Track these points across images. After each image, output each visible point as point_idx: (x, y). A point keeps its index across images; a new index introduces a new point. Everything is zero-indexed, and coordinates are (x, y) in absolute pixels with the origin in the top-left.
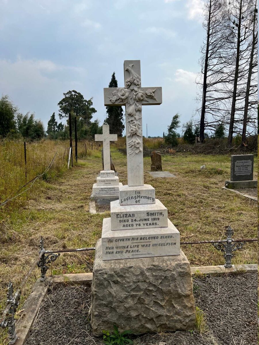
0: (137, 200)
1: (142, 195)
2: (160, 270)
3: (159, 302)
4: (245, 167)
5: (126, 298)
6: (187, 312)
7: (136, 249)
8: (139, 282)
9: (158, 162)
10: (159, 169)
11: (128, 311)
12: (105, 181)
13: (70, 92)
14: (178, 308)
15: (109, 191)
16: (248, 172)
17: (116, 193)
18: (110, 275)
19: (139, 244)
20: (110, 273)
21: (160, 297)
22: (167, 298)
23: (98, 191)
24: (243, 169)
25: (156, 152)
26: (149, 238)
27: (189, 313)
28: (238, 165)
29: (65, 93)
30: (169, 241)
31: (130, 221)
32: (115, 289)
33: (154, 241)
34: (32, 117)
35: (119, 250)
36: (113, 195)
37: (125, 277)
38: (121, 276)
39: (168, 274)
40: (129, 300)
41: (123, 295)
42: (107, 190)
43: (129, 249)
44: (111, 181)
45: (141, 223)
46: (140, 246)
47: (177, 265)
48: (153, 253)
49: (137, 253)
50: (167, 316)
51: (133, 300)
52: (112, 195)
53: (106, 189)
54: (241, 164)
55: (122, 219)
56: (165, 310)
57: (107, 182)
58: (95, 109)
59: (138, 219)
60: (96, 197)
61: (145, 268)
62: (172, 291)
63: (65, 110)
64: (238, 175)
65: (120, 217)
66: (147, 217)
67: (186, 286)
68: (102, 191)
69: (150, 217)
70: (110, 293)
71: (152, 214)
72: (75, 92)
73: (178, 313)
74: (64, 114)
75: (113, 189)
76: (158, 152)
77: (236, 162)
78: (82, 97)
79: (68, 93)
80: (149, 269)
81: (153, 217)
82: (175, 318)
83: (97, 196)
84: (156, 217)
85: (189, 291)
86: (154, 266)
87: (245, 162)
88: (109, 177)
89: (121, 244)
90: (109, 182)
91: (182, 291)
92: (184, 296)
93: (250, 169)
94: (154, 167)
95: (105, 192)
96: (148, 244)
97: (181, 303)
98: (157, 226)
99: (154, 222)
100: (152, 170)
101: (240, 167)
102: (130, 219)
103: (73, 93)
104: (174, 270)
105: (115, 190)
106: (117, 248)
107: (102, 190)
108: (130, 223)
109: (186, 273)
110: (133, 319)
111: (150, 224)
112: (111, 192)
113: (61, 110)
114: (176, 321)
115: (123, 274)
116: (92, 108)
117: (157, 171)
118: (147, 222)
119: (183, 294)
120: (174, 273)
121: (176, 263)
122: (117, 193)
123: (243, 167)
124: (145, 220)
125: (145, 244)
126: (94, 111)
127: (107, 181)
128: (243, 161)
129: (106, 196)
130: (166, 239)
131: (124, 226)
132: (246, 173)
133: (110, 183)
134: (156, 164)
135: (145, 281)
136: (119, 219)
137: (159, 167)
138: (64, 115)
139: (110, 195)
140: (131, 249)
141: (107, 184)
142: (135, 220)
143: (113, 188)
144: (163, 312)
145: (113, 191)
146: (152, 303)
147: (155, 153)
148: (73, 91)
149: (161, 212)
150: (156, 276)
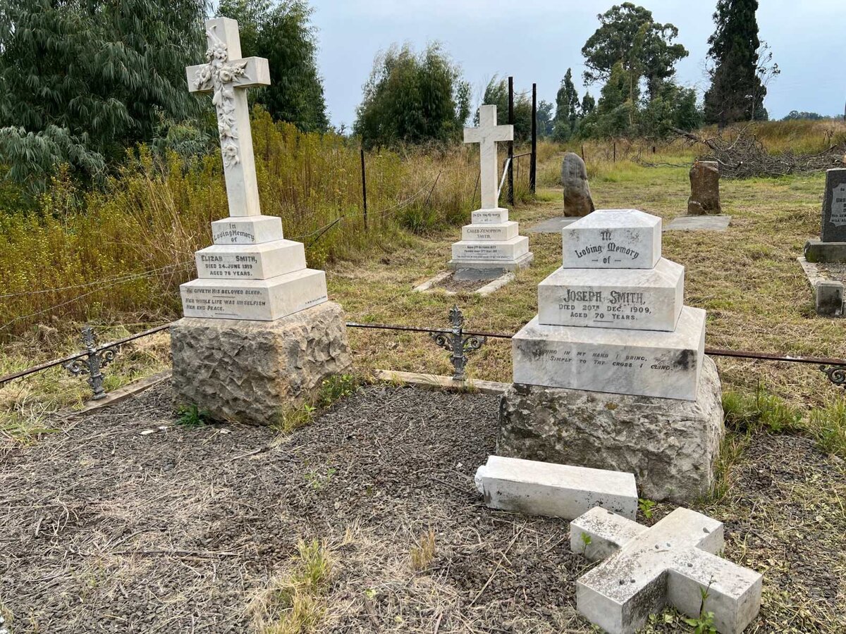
0: (234, 237)
1: (239, 229)
2: (239, 336)
3: (235, 380)
5: (200, 367)
6: (270, 401)
7: (218, 305)
8: (213, 349)
9: (707, 191)
10: (711, 209)
11: (203, 385)
12: (478, 231)
13: (615, 9)
14: (259, 393)
15: (483, 252)
17: (498, 259)
18: (183, 334)
19: (221, 299)
20: (183, 332)
21: (237, 374)
22: (245, 377)
23: (463, 251)
25: (706, 165)
26: (232, 292)
27: (272, 403)
28: (843, 197)
29: (602, 14)
30: (256, 298)
31: (218, 266)
32: (188, 353)
33: (239, 298)
35: (200, 305)
36: (492, 262)
37: (199, 340)
38: (194, 338)
39: (246, 343)
40: (203, 371)
41: (197, 363)
42: (480, 249)
43: (211, 305)
44: (491, 231)
45: (232, 270)
46: (223, 302)
47: (260, 333)
48: (239, 314)
49: (220, 312)
50: (244, 401)
51: (208, 371)
52: (488, 262)
53: (478, 249)
55: (208, 263)
56: (243, 393)
57: (482, 234)
58: (683, 48)
59: (226, 265)
60: (458, 263)
61: (221, 331)
62: (249, 368)
63: (600, 61)
65: (206, 260)
66: (237, 263)
67: (271, 364)
68: (470, 251)
69: (240, 263)
70: (183, 359)
71: (243, 259)
72: (630, 6)
73: (257, 400)
74: (598, 72)
75: (492, 250)
76: (711, 165)
77: (839, 188)
78: (647, 15)
79: (607, 15)
80: (225, 334)
81: (245, 263)
82: (255, 406)
83: (460, 262)
84: (248, 263)
85: (275, 372)
86: (233, 330)
88: (489, 222)
89: (202, 296)
90: (487, 234)
91: (263, 370)
92: (266, 377)
94: (697, 205)
95: (474, 254)
96: (232, 300)
97: (262, 387)
98: (251, 277)
99: (247, 270)
100: (691, 213)
102: (217, 263)
103: (625, 11)
104: (254, 338)
105: (495, 251)
106: (198, 301)
107: (469, 249)
108: (218, 269)
109: (271, 346)
110: (209, 397)
111: (242, 274)
112: (489, 255)
113: (589, 61)
114: (257, 410)
115: (197, 336)
116: (675, 45)
117: (703, 213)
118: (238, 270)
119: (264, 374)
120: (253, 343)
121: (260, 330)
122: (500, 259)
124: (236, 266)
125: (229, 299)
126: (679, 52)
127: (483, 230)
129: (477, 262)
130: (251, 295)
131: (211, 273)
133: (489, 236)
134: (704, 196)
135: (220, 349)
136: (205, 263)
137: (710, 205)
138: (596, 73)
139: (485, 262)
140: (214, 306)
141: (480, 236)
142: (224, 266)
143: (491, 247)
144: (241, 395)
145: (493, 254)
146: (228, 380)
147: (702, 167)
148: (625, 6)
149: (252, 255)
150: (232, 344)
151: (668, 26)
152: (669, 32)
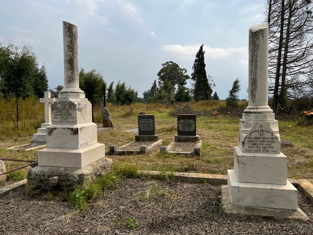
4: (148, 124)
12: (42, 130)
13: (168, 63)
16: (150, 128)
23: (37, 137)
24: (146, 126)
28: (142, 123)
29: (163, 64)
34: (123, 85)
54: (145, 122)
58: (189, 76)
64: (143, 130)
72: (172, 62)
77: (141, 120)
78: (177, 66)
79: (165, 64)
87: (147, 121)
93: (152, 126)
95: (40, 137)
101: (143, 124)
103: (170, 64)
113: (159, 78)
123: (146, 124)
126: (187, 77)
128: (146, 120)
132: (149, 129)
138: (161, 82)
141: (43, 132)
148: (170, 62)
151: (184, 69)
152: (184, 71)
